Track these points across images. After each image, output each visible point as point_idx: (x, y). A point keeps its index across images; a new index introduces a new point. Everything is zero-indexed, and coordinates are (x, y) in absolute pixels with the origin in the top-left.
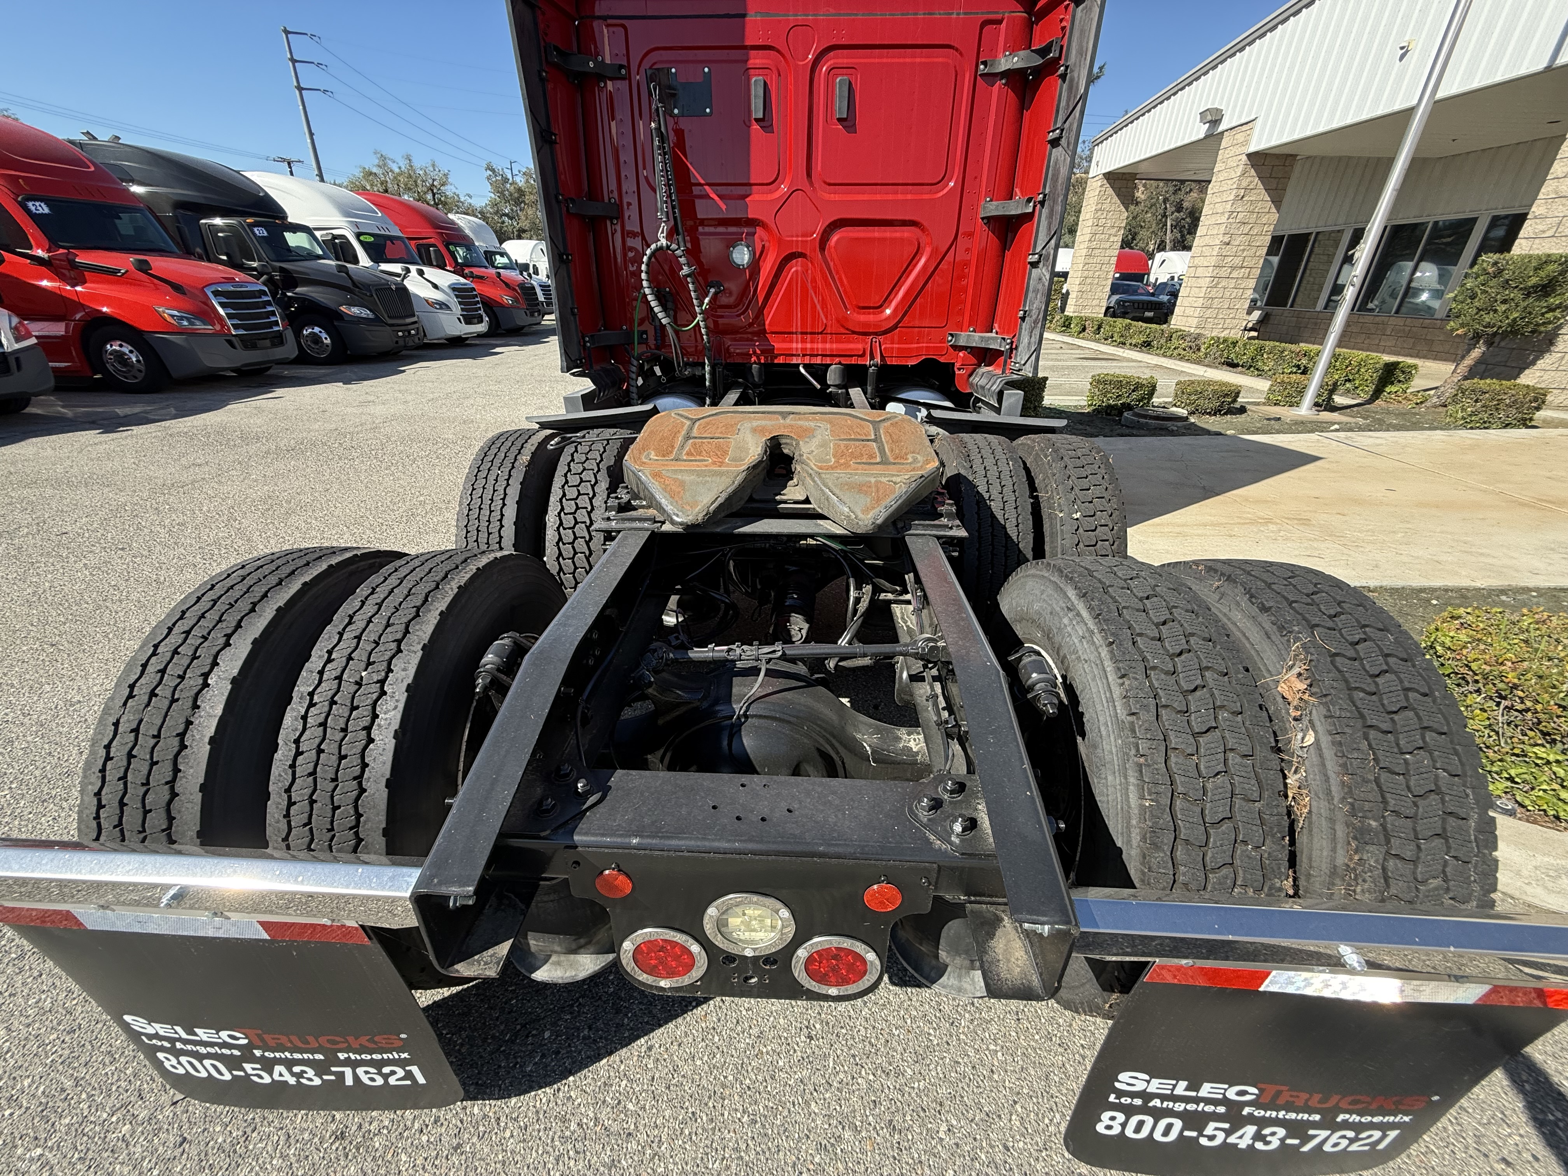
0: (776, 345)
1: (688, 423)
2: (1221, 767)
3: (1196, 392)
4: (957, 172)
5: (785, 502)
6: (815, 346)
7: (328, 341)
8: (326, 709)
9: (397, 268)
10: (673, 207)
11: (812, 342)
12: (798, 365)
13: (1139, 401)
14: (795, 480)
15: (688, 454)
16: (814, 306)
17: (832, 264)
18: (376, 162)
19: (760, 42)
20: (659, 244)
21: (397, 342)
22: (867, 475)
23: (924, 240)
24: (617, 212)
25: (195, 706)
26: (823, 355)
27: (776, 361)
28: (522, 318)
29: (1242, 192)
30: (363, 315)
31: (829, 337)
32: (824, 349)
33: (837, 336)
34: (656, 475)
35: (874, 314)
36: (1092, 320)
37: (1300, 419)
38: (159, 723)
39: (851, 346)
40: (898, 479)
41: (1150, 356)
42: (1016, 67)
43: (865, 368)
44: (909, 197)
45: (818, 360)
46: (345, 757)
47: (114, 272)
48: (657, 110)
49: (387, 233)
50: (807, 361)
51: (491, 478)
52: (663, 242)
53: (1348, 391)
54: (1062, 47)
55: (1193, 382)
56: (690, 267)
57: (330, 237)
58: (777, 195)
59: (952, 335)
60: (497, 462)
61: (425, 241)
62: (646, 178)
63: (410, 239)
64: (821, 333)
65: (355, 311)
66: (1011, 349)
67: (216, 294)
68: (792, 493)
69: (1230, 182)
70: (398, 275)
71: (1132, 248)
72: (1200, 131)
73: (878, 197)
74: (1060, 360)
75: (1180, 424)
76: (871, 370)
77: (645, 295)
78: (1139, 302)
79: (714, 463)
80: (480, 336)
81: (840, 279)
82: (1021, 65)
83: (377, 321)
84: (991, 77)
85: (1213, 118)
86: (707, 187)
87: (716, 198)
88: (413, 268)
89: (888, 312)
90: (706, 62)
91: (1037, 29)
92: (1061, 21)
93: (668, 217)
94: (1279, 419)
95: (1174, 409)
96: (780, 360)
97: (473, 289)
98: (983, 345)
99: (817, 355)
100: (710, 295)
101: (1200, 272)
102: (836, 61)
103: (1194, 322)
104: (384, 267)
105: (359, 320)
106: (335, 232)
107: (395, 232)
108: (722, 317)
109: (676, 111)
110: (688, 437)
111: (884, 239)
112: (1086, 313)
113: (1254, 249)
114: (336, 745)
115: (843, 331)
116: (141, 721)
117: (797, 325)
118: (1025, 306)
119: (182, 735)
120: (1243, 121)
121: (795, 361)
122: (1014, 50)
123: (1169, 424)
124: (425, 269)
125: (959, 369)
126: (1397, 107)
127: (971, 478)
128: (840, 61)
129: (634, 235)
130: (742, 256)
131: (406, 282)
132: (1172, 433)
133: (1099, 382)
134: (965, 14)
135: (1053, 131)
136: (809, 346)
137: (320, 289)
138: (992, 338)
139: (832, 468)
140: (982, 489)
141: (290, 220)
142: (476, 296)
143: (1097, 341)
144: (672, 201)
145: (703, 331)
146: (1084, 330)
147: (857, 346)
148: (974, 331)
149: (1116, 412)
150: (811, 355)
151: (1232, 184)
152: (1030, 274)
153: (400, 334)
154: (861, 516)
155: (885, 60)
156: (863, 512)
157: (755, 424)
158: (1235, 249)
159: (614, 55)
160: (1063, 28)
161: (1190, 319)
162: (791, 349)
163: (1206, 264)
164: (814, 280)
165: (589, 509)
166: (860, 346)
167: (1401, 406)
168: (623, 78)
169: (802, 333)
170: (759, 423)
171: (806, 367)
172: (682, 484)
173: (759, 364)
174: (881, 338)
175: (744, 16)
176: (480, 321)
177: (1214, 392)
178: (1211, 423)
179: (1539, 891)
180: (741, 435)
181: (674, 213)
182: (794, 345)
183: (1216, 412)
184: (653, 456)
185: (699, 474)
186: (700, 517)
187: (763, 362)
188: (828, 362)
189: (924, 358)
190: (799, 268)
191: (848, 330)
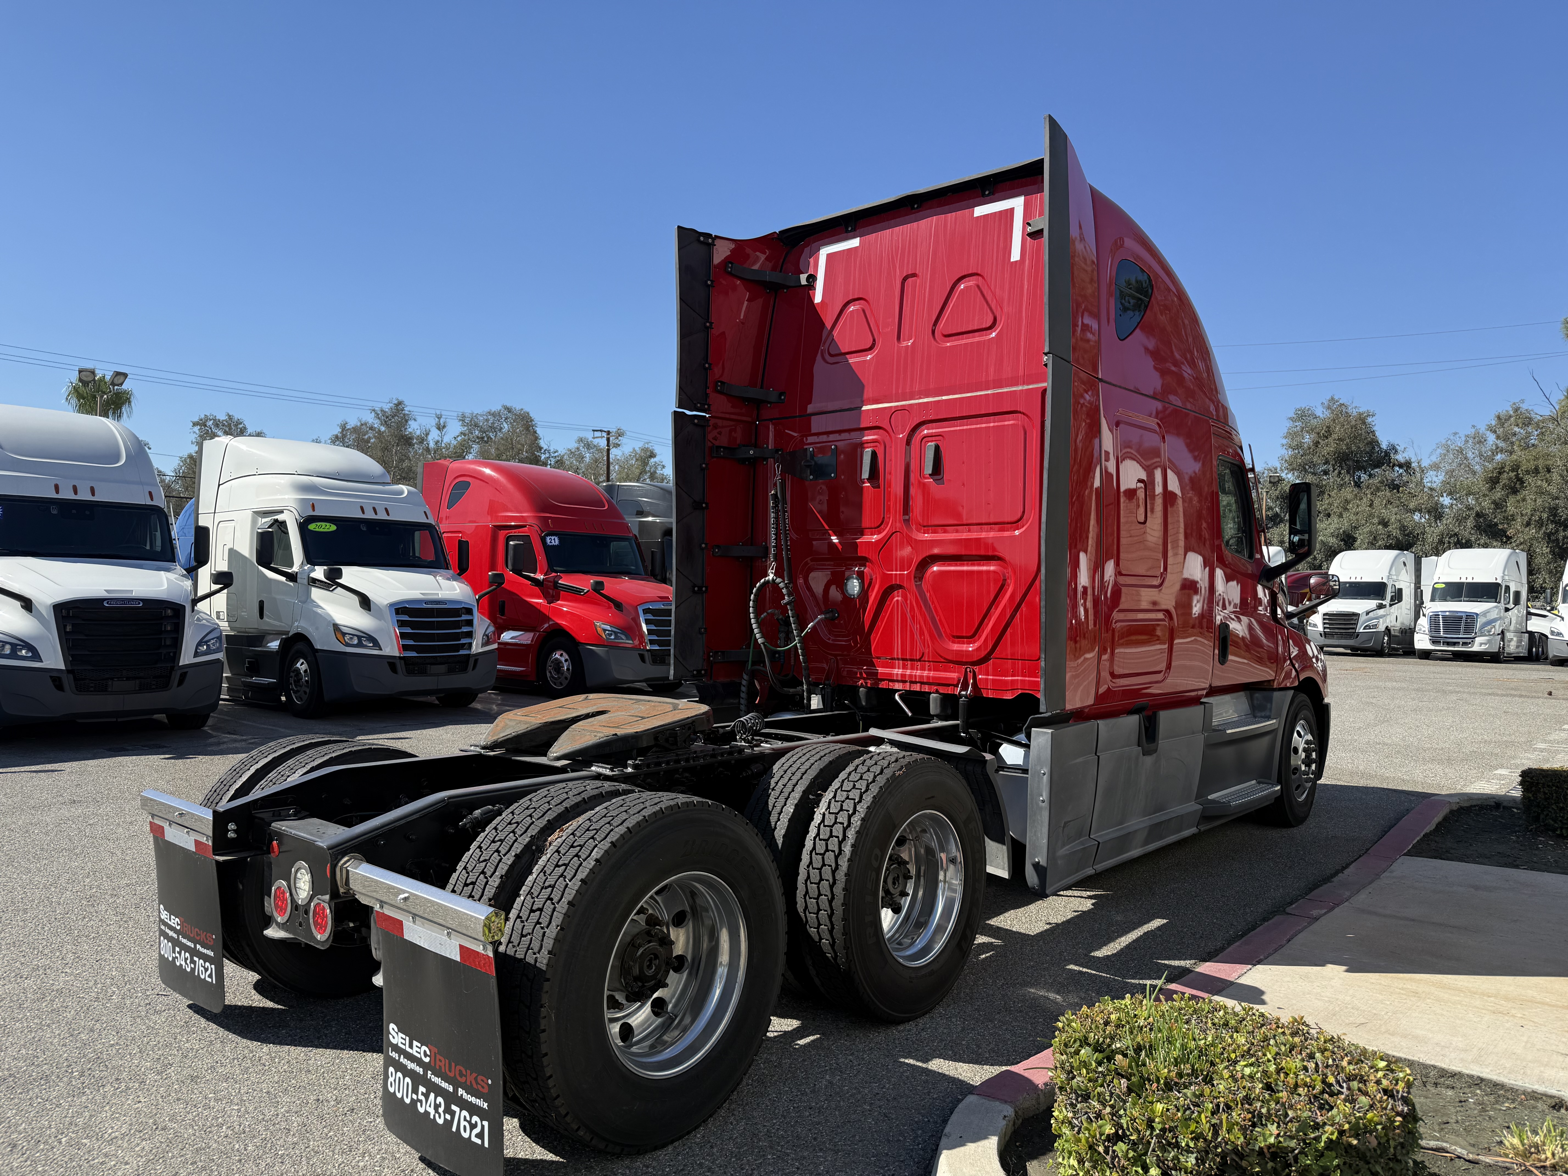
0: (880, 670)
4: (1033, 511)
6: (914, 672)
11: (912, 668)
12: (894, 692)
16: (912, 635)
17: (927, 595)
19: (871, 425)
20: (767, 577)
23: (1008, 571)
26: (922, 683)
31: (927, 664)
32: (921, 677)
33: (934, 664)
35: (967, 643)
40: (600, 735)
45: (917, 688)
47: (578, 591)
48: (776, 481)
52: (771, 577)
56: (790, 597)
58: (878, 536)
64: (920, 660)
67: (646, 611)
73: (965, 535)
76: (961, 701)
81: (936, 609)
86: (830, 532)
90: (834, 442)
93: (777, 558)
99: (916, 682)
100: (817, 620)
102: (926, 431)
109: (811, 477)
111: (972, 573)
115: (939, 659)
117: (898, 652)
128: (930, 431)
130: (853, 587)
136: (909, 672)
147: (952, 674)
150: (910, 682)
155: (965, 427)
164: (912, 610)
166: (954, 675)
169: (903, 660)
171: (901, 693)
173: (866, 687)
174: (975, 668)
182: (895, 671)
187: (869, 685)
188: (927, 690)
189: (1020, 692)
190: (900, 598)
191: (945, 659)
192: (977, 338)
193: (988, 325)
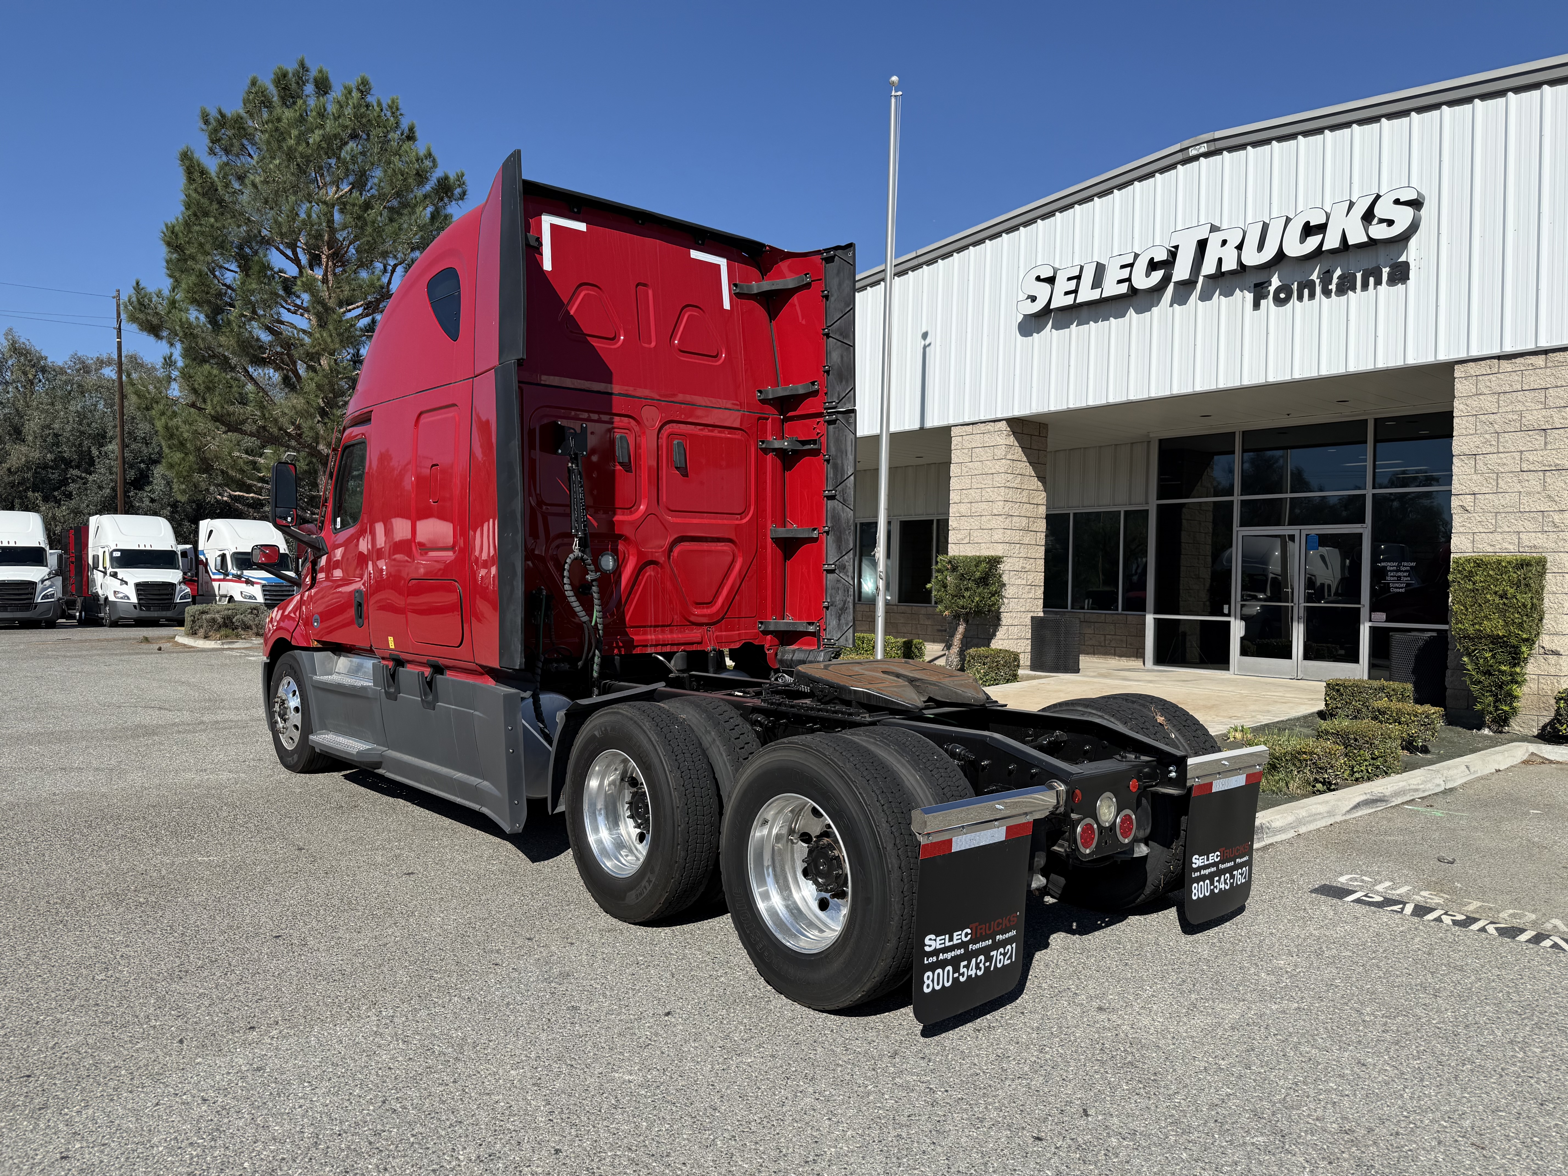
0: (635, 638)
4: (753, 507)
6: (665, 636)
10: (585, 526)
16: (664, 603)
17: (674, 568)
19: (623, 412)
20: (573, 554)
23: (737, 551)
26: (672, 645)
27: (634, 652)
31: (675, 628)
32: (673, 639)
35: (707, 608)
39: (690, 635)
42: (781, 447)
44: (725, 522)
50: (662, 650)
52: (578, 553)
54: (821, 443)
56: (596, 573)
58: (635, 516)
59: (762, 623)
64: (670, 625)
66: (821, 630)
73: (704, 521)
81: (682, 581)
82: (784, 447)
89: (717, 607)
90: (584, 420)
96: (637, 651)
98: (781, 629)
102: (672, 430)
111: (711, 552)
115: (685, 623)
118: (826, 599)
121: (649, 650)
122: (778, 438)
125: (768, 650)
128: (675, 429)
130: (609, 563)
134: (748, 412)
135: (828, 491)
144: (584, 521)
145: (600, 626)
147: (695, 634)
148: (776, 619)
150: (664, 644)
152: (827, 577)
155: (703, 433)
162: (647, 640)
166: (699, 635)
169: (655, 626)
174: (714, 628)
175: (611, 394)
182: (649, 637)
187: (624, 653)
189: (744, 641)
190: (652, 574)
191: (689, 622)
192: (704, 361)
193: (713, 355)
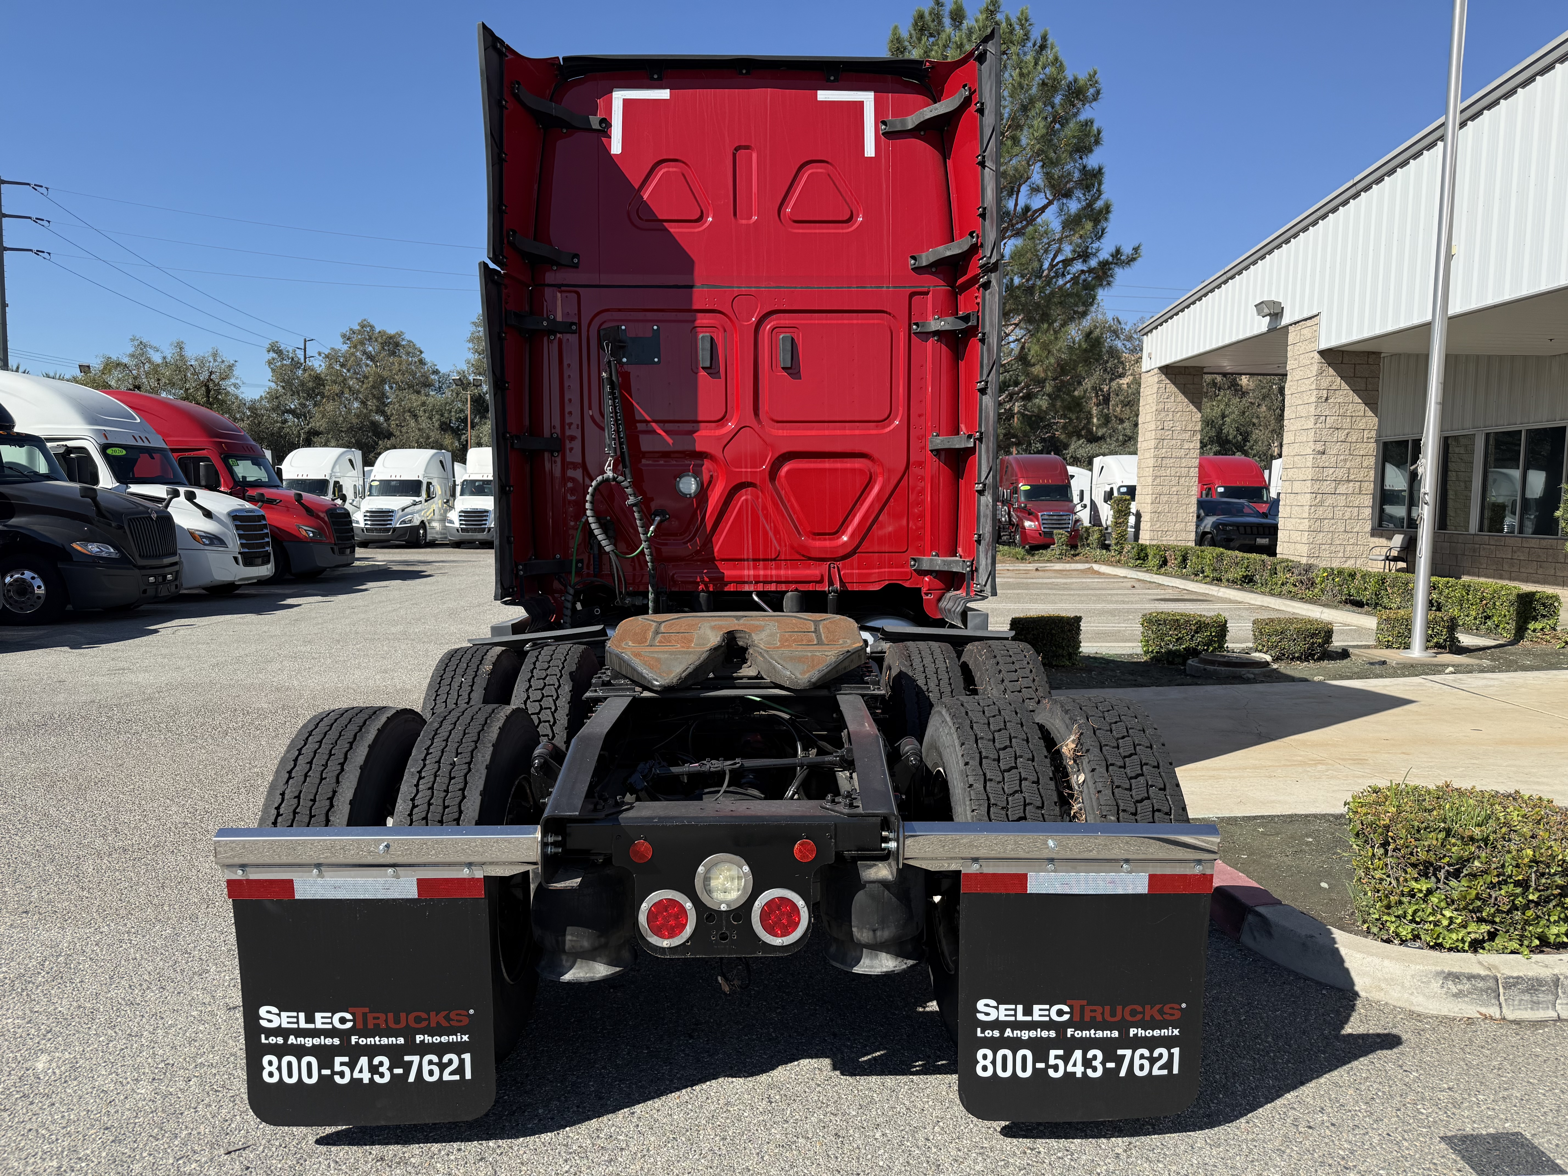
0: (727, 573)
1: (655, 624)
2: (1018, 788)
3: (1276, 633)
4: (901, 411)
5: (741, 678)
6: (769, 572)
7: (42, 591)
8: (432, 779)
9: (159, 491)
10: (621, 444)
11: (765, 568)
12: (751, 592)
13: (1208, 645)
14: (749, 663)
15: (659, 642)
16: (766, 533)
17: (783, 493)
18: (131, 350)
19: (707, 307)
20: (605, 476)
21: (145, 591)
22: (806, 651)
23: (875, 469)
24: (558, 445)
25: (338, 782)
26: (778, 582)
27: (726, 589)
28: (324, 557)
29: (1324, 393)
30: (104, 555)
31: (783, 563)
32: (778, 576)
33: (792, 562)
34: (637, 655)
35: (830, 539)
36: (1174, 548)
37: (1408, 661)
38: (314, 791)
39: (808, 572)
40: (830, 653)
41: (1252, 595)
42: (943, 329)
43: (824, 594)
44: (857, 432)
45: (773, 587)
46: (448, 807)
48: (609, 362)
49: (146, 444)
50: (760, 588)
51: (455, 685)
52: (610, 474)
53: (1490, 630)
54: (978, 317)
55: (1272, 620)
56: (636, 497)
57: (62, 451)
58: (724, 431)
59: (914, 560)
60: (460, 671)
61: (192, 454)
62: (592, 417)
63: (173, 450)
64: (775, 560)
65: (93, 548)
66: (972, 571)
68: (747, 671)
69: (1307, 382)
70: (159, 500)
71: (1246, 453)
72: (1262, 325)
73: (827, 432)
74: (1128, 603)
75: (1257, 671)
76: (830, 596)
77: (587, 523)
78: (1246, 525)
79: (683, 647)
80: (262, 582)
81: (792, 506)
82: (948, 327)
83: (123, 561)
84: (926, 335)
85: (1274, 311)
86: (653, 424)
87: (663, 434)
88: (182, 490)
89: (845, 538)
90: (655, 322)
91: (961, 298)
92: (976, 297)
93: (615, 452)
94: (1384, 663)
95: (1257, 654)
96: (731, 588)
97: (263, 517)
98: (946, 568)
99: (771, 582)
100: (656, 523)
101: (1297, 488)
102: (778, 322)
103: (1304, 550)
104: (135, 488)
105: (95, 560)
106: (70, 444)
107: (157, 442)
108: (666, 544)
109: (625, 360)
110: (657, 632)
111: (836, 470)
112: (1169, 540)
113: (1359, 459)
114: (441, 800)
115: (797, 557)
116: (301, 792)
117: (748, 553)
118: (978, 529)
119: (331, 799)
120: (1305, 316)
121: (746, 588)
122: (942, 315)
123: (1243, 671)
124: (198, 491)
125: (927, 594)
126: (1416, 321)
127: (910, 674)
128: (782, 322)
129: (575, 466)
130: (689, 485)
131: (169, 509)
132: (1247, 681)
133: (1152, 622)
134: (894, 287)
135: (980, 382)
136: (762, 572)
137: (47, 519)
138: (957, 561)
139: (778, 648)
140: (921, 682)
141: (16, 430)
142: (265, 526)
143: (1185, 577)
144: (620, 438)
145: (648, 558)
146: (1165, 562)
147: (814, 571)
148: (937, 555)
149: (1179, 660)
150: (765, 582)
151: (1309, 384)
152: (979, 501)
153: (152, 579)
154: (799, 676)
155: (824, 322)
156: (801, 673)
157: (713, 624)
158: (1333, 459)
159: (566, 314)
160: (978, 304)
161: (1298, 546)
162: (742, 576)
163: (1302, 477)
164: (764, 508)
165: (553, 708)
166: (817, 572)
167: (1550, 645)
168: (574, 332)
169: (754, 560)
170: (716, 623)
171: (759, 594)
172: (658, 660)
173: (708, 592)
174: (840, 564)
175: (692, 287)
176: (266, 562)
177: (1299, 631)
178: (1299, 669)
179: (1421, 999)
180: (702, 631)
181: (621, 448)
182: (746, 572)
183: (1307, 656)
184: (630, 643)
185: (671, 653)
186: (675, 681)
187: (711, 589)
188: (784, 589)
189: (887, 583)
190: (749, 497)
191: (803, 556)
192: (831, 230)
193: (845, 218)
